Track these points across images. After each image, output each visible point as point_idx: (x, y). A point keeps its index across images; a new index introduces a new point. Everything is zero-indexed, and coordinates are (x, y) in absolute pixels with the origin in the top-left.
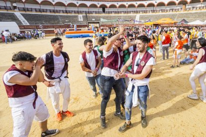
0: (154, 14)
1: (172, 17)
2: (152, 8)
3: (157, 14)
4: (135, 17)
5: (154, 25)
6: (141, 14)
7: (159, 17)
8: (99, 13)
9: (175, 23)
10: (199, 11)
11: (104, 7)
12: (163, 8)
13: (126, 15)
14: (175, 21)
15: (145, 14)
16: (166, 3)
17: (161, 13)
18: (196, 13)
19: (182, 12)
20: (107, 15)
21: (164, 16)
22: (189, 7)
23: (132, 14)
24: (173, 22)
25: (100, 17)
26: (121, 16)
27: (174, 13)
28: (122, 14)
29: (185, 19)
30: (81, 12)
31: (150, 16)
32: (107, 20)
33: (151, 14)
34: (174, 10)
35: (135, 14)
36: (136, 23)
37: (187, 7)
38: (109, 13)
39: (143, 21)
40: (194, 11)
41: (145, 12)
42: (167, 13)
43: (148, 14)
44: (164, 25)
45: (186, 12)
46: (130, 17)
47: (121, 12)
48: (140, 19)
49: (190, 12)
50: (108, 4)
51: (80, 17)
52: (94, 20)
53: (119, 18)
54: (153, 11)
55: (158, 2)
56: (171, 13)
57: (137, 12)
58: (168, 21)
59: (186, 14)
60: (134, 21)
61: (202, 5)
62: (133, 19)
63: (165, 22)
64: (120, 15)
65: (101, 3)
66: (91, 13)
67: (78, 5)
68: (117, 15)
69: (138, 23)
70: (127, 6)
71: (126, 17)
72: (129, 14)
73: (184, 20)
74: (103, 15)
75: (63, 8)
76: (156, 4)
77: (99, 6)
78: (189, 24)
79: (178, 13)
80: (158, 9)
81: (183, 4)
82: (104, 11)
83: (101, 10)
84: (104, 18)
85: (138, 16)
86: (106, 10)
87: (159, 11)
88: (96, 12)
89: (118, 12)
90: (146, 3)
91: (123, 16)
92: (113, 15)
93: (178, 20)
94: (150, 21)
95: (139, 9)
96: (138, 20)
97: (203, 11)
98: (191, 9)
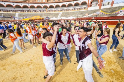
0: (29, 13)
1: (41, 15)
2: (26, 9)
3: (31, 13)
4: (15, 14)
5: (30, 20)
6: (19, 13)
7: (32, 15)
9: (43, 19)
10: (54, 12)
12: (34, 9)
13: (6, 12)
14: (43, 18)
15: (22, 13)
16: (36, 6)
17: (33, 13)
18: (53, 14)
19: (46, 12)
21: (36, 15)
23: (11, 13)
24: (42, 18)
26: (1, 14)
27: (42, 13)
28: (2, 12)
33: (27, 13)
34: (41, 11)
35: (14, 13)
36: (16, 19)
37: (48, 10)
39: (22, 18)
40: (52, 12)
41: (22, 11)
42: (38, 13)
43: (24, 13)
44: (37, 20)
45: (48, 13)
46: (11, 15)
48: (19, 16)
49: (50, 13)
54: (28, 11)
56: (40, 13)
57: (16, 11)
58: (38, 17)
60: (14, 17)
61: (55, 10)
69: (18, 19)
71: (6, 14)
72: (9, 13)
73: (47, 17)
78: (50, 19)
79: (44, 13)
80: (31, 10)
81: (46, 8)
85: (17, 14)
91: (3, 14)
93: (44, 17)
94: (27, 18)
95: (17, 9)
96: (18, 17)
97: (56, 12)
98: (50, 11)
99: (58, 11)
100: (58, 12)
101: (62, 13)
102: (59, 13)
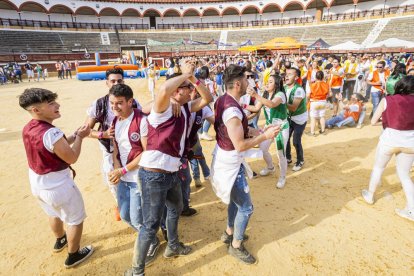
0: (257, 29)
1: (295, 35)
2: (252, 17)
3: (265, 28)
4: (219, 34)
5: (258, 51)
6: (231, 29)
7: (268, 36)
8: (143, 27)
9: (302, 48)
10: (350, 22)
11: (152, 16)
12: (276, 16)
13: (198, 31)
14: (302, 43)
15: (238, 30)
16: (282, 6)
17: (271, 27)
18: (345, 26)
19: (316, 24)
20: (160, 32)
21: (278, 34)
22: (330, 13)
23: (211, 30)
24: (298, 45)
25: (145, 36)
26: (188, 35)
27: (299, 26)
28: (192, 31)
29: (323, 39)
30: (105, 27)
31: (249, 33)
32: (160, 43)
33: (251, 28)
34: (298, 21)
35: (217, 30)
36: (220, 48)
37: (325, 14)
38: (164, 27)
39: (234, 43)
40: (340, 22)
41: (239, 24)
42: (285, 27)
43: (244, 29)
45: (323, 24)
46: (208, 36)
47: (188, 26)
48: (228, 40)
49: (331, 24)
50: (162, 9)
51: (105, 37)
52: (134, 42)
53: (186, 38)
54: (256, 23)
55: (266, 4)
56: (292, 26)
57: (222, 25)
58: (288, 43)
59: (325, 28)
60: (217, 43)
61: (357, 10)
62: (214, 40)
63: (282, 45)
64: (186, 31)
65: (147, 7)
66: (127, 27)
67: (98, 11)
68: (180, 31)
69: (224, 48)
70: (201, 12)
71: (198, 36)
72: (206, 31)
73: (320, 40)
74: (153, 31)
75: (67, 19)
76: (261, 8)
77: (142, 12)
78: (330, 48)
79: (306, 26)
80: (266, 18)
81: (318, 8)
82: (153, 24)
83: (147, 21)
84: (154, 37)
85: (224, 34)
86: (158, 21)
87: (268, 22)
88: (137, 27)
89: (183, 26)
90: (240, 7)
91: (193, 35)
92: (173, 31)
93: (307, 42)
94: (250, 44)
95: (226, 19)
96: (225, 42)
97: (358, 21)
98: (334, 18)
99: (369, 14)
100: (367, 19)
101: (391, 23)
102: (372, 25)
